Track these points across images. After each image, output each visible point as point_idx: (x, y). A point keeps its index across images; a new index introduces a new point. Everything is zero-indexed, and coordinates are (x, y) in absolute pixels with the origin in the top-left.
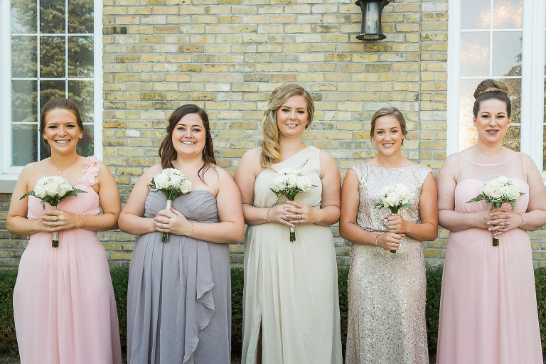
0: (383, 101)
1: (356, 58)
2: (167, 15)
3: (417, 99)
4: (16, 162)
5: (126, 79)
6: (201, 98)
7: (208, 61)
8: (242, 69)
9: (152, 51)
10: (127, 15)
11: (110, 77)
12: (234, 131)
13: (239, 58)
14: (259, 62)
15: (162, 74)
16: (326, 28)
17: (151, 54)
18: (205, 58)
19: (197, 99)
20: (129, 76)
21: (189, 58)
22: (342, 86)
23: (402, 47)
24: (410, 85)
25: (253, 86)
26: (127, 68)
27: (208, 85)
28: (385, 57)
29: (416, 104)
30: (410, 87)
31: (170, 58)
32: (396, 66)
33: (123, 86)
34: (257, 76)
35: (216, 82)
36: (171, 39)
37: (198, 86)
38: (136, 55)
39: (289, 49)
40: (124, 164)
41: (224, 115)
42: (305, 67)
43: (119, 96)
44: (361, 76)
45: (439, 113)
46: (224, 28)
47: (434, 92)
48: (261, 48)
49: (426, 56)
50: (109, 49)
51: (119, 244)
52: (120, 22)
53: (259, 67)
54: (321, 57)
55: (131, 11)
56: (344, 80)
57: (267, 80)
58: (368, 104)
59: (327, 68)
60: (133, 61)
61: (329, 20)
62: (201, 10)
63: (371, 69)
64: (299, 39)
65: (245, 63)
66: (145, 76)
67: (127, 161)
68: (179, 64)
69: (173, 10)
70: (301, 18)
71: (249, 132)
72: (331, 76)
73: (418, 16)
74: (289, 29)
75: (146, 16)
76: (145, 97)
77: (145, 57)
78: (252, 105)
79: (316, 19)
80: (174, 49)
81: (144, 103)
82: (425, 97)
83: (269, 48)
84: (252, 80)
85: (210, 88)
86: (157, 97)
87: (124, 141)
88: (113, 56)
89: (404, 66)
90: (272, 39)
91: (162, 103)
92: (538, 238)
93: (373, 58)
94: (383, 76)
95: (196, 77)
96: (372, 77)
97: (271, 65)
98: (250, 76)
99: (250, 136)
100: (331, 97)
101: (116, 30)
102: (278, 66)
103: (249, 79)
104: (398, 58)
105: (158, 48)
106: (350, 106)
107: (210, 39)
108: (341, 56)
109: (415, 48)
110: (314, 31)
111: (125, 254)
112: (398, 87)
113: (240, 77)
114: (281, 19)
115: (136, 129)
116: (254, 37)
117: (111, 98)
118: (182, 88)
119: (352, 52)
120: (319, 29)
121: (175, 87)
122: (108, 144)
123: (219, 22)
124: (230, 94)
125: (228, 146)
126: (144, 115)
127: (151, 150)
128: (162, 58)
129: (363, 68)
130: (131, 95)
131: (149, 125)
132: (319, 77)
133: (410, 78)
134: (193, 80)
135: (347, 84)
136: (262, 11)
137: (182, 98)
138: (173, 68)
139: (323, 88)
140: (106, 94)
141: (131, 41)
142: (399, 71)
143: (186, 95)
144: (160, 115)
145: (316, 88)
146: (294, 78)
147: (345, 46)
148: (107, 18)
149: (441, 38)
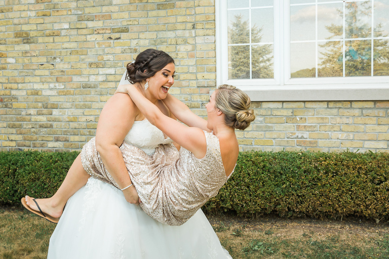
0: (170, 30)
3: (194, 28)
5: (5, 24)
6: (51, 34)
7: (54, 8)
8: (76, 12)
9: (20, 3)
12: (73, 57)
13: (74, 5)
14: (86, 7)
15: (27, 19)
17: (19, 5)
18: (52, 6)
19: (48, 35)
20: (7, 21)
21: (43, 6)
22: (142, 21)
24: (188, 18)
25: (84, 24)
26: (5, 16)
27: (55, 25)
29: (193, 31)
30: (189, 19)
31: (31, 7)
32: (178, 3)
33: (3, 29)
34: (86, 17)
35: (60, 23)
37: (49, 26)
38: (10, 7)
40: (7, 81)
41: (66, 45)
42: (117, 8)
43: (1, 35)
44: (154, 13)
45: (209, 37)
47: (204, 22)
51: (7, 136)
53: (87, 10)
56: (143, 16)
57: (92, 19)
58: (160, 33)
59: (132, 8)
60: (9, 10)
63: (161, 7)
65: (78, 8)
66: (16, 21)
67: (8, 79)
68: (37, 11)
71: (83, 57)
72: (134, 14)
76: (17, 35)
77: (16, 7)
78: (83, 38)
80: (33, 0)
81: (17, 40)
82: (199, 26)
84: (83, 20)
85: (57, 27)
86: (24, 35)
87: (6, 66)
89: (184, 4)
91: (28, 39)
92: (284, 129)
94: (169, 11)
95: (47, 19)
96: (162, 13)
97: (94, 8)
98: (81, 17)
99: (83, 60)
102: (99, 9)
103: (80, 19)
105: (23, 1)
106: (148, 35)
111: (11, 142)
112: (180, 19)
113: (75, 18)
115: (13, 57)
118: (39, 29)
121: (35, 27)
124: (69, 30)
125: (70, 67)
126: (17, 48)
127: (22, 72)
128: (26, 8)
129: (155, 7)
130: (8, 34)
131: (20, 55)
132: (126, 15)
133: (188, 12)
134: (46, 22)
135: (145, 19)
137: (39, 35)
138: (33, 14)
139: (129, 23)
142: (180, 8)
143: (42, 33)
144: (27, 47)
145: (125, 23)
146: (110, 17)
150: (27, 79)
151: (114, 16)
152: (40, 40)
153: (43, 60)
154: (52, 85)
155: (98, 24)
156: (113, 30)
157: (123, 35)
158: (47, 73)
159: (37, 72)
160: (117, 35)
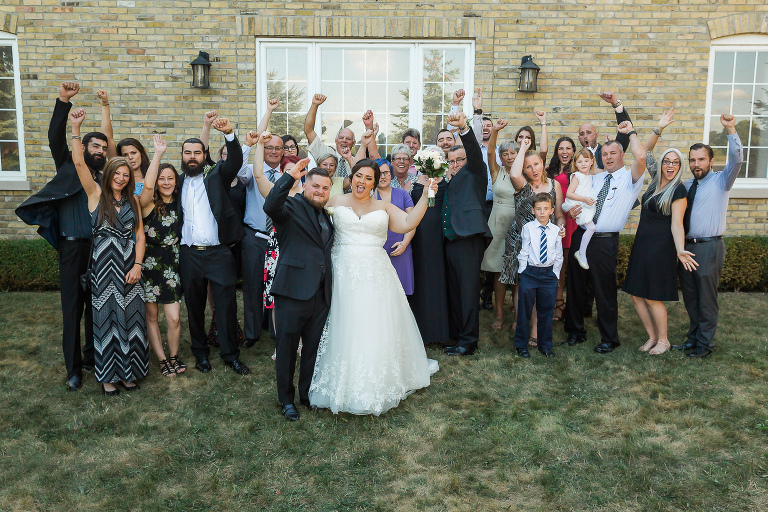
1: (196, 99)
2: (65, 67)
3: (237, 127)
5: (39, 111)
6: (92, 125)
8: (119, 105)
10: (37, 66)
11: (27, 109)
13: (117, 98)
14: (131, 101)
16: (175, 79)
19: (89, 125)
20: (41, 109)
21: (82, 97)
22: (187, 118)
23: (226, 93)
25: (128, 117)
26: (39, 104)
27: (96, 116)
28: (215, 99)
32: (223, 105)
33: (37, 116)
34: (130, 110)
37: (90, 116)
39: (151, 92)
40: (41, 170)
42: (162, 104)
43: (34, 122)
44: (200, 111)
46: (105, 77)
48: (131, 91)
49: (242, 99)
50: (26, 90)
52: (32, 71)
53: (131, 104)
54: (172, 98)
55: (40, 63)
56: (189, 114)
57: (136, 113)
59: (177, 105)
60: (43, 98)
61: (177, 73)
62: (89, 64)
64: (157, 85)
65: (121, 101)
67: (43, 167)
68: (76, 101)
69: (69, 64)
70: (158, 71)
72: (180, 111)
73: (235, 72)
74: (150, 78)
75: (50, 67)
77: (51, 95)
78: (127, 130)
79: (168, 72)
82: (242, 126)
83: (137, 91)
84: (126, 113)
87: (40, 154)
88: (29, 95)
89: (228, 106)
90: (139, 85)
93: (207, 99)
97: (139, 103)
98: (125, 110)
100: (181, 125)
101: (27, 77)
102: (144, 103)
103: (124, 112)
104: (224, 100)
106: (193, 131)
107: (96, 85)
108: (186, 98)
109: (233, 93)
110: (167, 80)
113: (118, 111)
114: (144, 72)
116: (126, 83)
117: (29, 124)
119: (193, 95)
120: (170, 79)
122: (28, 156)
123: (102, 72)
129: (200, 106)
130: (43, 122)
132: (171, 111)
133: (232, 113)
135: (190, 116)
136: (131, 65)
139: (175, 119)
140: (26, 121)
141: (41, 84)
142: (224, 108)
145: (170, 119)
146: (155, 112)
147: (188, 91)
148: (23, 68)
149: (251, 87)
151: (160, 111)
155: (144, 118)
156: (159, 125)
157: (169, 130)
160: (163, 130)
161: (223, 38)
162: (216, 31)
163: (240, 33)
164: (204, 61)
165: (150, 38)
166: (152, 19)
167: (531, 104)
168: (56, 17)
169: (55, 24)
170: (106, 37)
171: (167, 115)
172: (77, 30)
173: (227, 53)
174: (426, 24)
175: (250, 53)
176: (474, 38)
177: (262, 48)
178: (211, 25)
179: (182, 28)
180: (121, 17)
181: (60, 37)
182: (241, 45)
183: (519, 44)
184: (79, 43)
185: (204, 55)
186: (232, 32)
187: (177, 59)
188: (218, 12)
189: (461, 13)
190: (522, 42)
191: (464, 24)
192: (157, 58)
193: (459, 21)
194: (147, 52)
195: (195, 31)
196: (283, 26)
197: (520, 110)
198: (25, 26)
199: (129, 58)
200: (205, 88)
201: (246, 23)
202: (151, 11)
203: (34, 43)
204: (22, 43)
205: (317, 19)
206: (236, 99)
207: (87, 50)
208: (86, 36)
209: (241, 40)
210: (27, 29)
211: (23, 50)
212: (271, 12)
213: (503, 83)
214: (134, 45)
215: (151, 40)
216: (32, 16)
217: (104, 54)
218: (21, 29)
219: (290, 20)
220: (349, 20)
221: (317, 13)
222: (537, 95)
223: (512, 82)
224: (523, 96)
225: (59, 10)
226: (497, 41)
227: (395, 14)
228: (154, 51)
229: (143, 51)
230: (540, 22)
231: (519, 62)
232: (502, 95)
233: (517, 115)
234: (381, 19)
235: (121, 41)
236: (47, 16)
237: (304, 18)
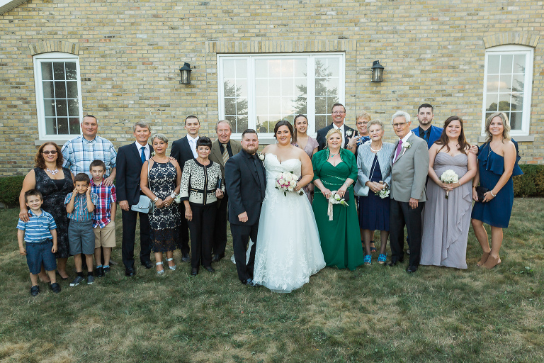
1: (183, 90)
2: (107, 73)
3: (207, 106)
4: (47, 133)
7: (124, 92)
8: (138, 95)
9: (101, 88)
10: (90, 73)
11: (84, 98)
13: (137, 91)
14: (145, 92)
15: (106, 97)
16: (170, 79)
19: (121, 107)
20: (93, 98)
21: (117, 90)
22: (178, 101)
23: (200, 86)
25: (143, 101)
26: (91, 95)
28: (194, 90)
29: (206, 108)
30: (204, 102)
31: (109, 90)
32: (198, 93)
33: (90, 102)
34: (144, 98)
35: (128, 100)
36: (109, 83)
37: (121, 102)
38: (95, 89)
39: (156, 87)
41: (132, 113)
42: (163, 94)
43: (89, 106)
44: (185, 98)
45: (215, 111)
46: (130, 78)
47: (212, 104)
48: (145, 87)
49: (209, 90)
50: (84, 87)
52: (87, 76)
53: (145, 94)
55: (92, 72)
56: (178, 99)
57: (148, 99)
59: (172, 94)
60: (94, 91)
61: (171, 76)
62: (120, 71)
63: (188, 95)
64: (160, 83)
65: (139, 93)
66: (99, 98)
68: (113, 93)
69: (109, 71)
70: (160, 75)
72: (173, 97)
73: (205, 74)
74: (156, 79)
75: (98, 73)
76: (100, 106)
77: (98, 90)
78: (143, 109)
79: (166, 75)
80: (110, 87)
81: (100, 109)
82: (209, 106)
83: (148, 86)
85: (126, 102)
86: (105, 106)
88: (85, 90)
89: (201, 94)
90: (149, 83)
91: (107, 109)
93: (189, 90)
94: (193, 97)
95: (120, 98)
96: (189, 98)
97: (149, 93)
98: (141, 97)
100: (174, 106)
101: (85, 80)
102: (152, 94)
103: (141, 99)
104: (199, 91)
105: (104, 86)
106: (181, 109)
107: (125, 83)
108: (177, 90)
109: (204, 86)
110: (166, 79)
112: (199, 101)
113: (137, 98)
114: (152, 75)
116: (142, 82)
117: (86, 107)
118: (114, 103)
119: (181, 88)
121: (111, 102)
123: (128, 76)
124: (134, 105)
126: (100, 113)
128: (106, 91)
129: (185, 94)
130: (94, 105)
132: (168, 98)
133: (203, 98)
136: (144, 71)
137: (114, 106)
138: (110, 94)
139: (170, 102)
140: (84, 105)
141: (92, 84)
142: (199, 95)
143: (116, 106)
144: (106, 113)
145: (168, 102)
146: (159, 99)
147: (178, 85)
148: (82, 74)
149: (214, 83)
150: (107, 132)
151: (161, 98)
152: (115, 109)
153: (117, 121)
154: (123, 136)
155: (152, 102)
156: (161, 106)
157: (167, 109)
158: (120, 128)
159: (113, 128)
160: (163, 109)
161: (198, 54)
162: (194, 51)
163: (208, 51)
164: (187, 68)
165: (155, 55)
166: (157, 44)
167: (379, 89)
168: (101, 44)
169: (100, 49)
170: (130, 55)
171: (165, 100)
172: (113, 52)
173: (200, 63)
174: (316, 44)
175: (214, 63)
176: (345, 51)
177: (221, 60)
178: (191, 47)
179: (174, 49)
180: (138, 44)
181: (103, 56)
182: (208, 58)
183: (371, 54)
184: (115, 59)
185: (187, 65)
186: (203, 51)
187: (172, 67)
188: (195, 40)
189: (337, 37)
190: (373, 52)
191: (339, 43)
192: (159, 67)
193: (336, 41)
194: (154, 63)
195: (182, 51)
196: (233, 47)
197: (373, 93)
198: (83, 50)
199: (143, 67)
200: (188, 84)
201: (211, 45)
202: (156, 40)
203: (89, 60)
204: (82, 60)
205: (252, 43)
206: (206, 90)
207: (119, 64)
208: (118, 55)
209: (208, 56)
210: (85, 52)
211: (82, 64)
212: (226, 39)
213: (362, 77)
214: (146, 60)
215: (157, 56)
216: (88, 45)
217: (129, 65)
218: (81, 52)
219: (237, 43)
220: (271, 42)
221: (252, 39)
222: (382, 84)
223: (367, 76)
224: (374, 84)
225: (103, 41)
226: (358, 53)
227: (298, 38)
228: (158, 63)
229: (152, 63)
230: (383, 40)
231: (372, 64)
232: (362, 84)
233: (371, 96)
234: (290, 41)
235: (139, 58)
236: (96, 44)
237: (245, 42)
